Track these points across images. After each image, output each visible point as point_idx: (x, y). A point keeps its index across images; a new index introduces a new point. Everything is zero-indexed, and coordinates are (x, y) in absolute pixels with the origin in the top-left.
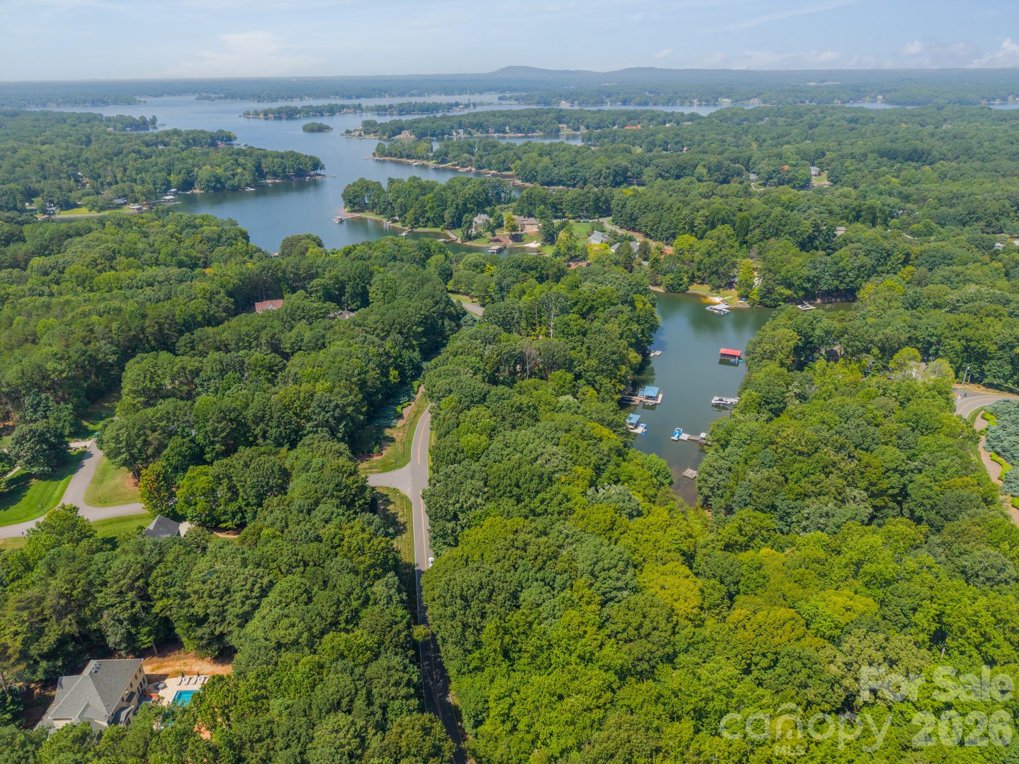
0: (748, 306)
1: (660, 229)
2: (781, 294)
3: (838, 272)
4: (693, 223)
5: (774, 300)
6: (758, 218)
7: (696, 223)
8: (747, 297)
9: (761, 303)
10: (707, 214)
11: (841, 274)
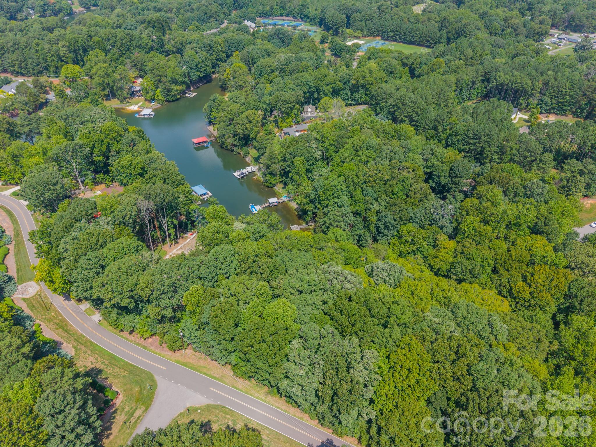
0: (159, 106)
1: (29, 65)
2: (176, 90)
3: (197, 65)
4: (58, 54)
5: (173, 96)
6: (109, 39)
7: (61, 53)
8: (154, 100)
9: (166, 101)
10: (67, 44)
11: (199, 66)
